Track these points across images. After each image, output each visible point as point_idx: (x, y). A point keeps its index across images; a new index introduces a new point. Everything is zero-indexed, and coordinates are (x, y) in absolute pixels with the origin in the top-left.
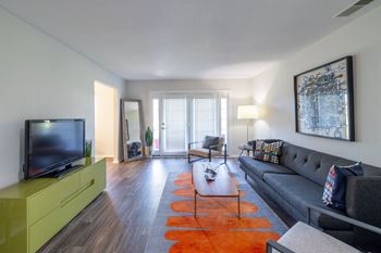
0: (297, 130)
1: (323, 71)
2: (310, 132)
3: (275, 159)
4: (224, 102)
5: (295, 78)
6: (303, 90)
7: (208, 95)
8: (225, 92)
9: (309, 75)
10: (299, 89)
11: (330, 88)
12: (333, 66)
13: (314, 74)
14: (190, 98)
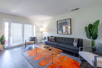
0: (58, 33)
1: (64, 21)
2: (61, 33)
3: (54, 41)
4: (35, 26)
5: (57, 21)
6: (59, 24)
7: (30, 24)
8: (35, 23)
9: (61, 21)
10: (58, 24)
11: (66, 24)
12: (67, 20)
13: (62, 21)
14: (23, 24)
